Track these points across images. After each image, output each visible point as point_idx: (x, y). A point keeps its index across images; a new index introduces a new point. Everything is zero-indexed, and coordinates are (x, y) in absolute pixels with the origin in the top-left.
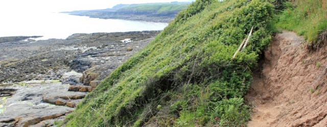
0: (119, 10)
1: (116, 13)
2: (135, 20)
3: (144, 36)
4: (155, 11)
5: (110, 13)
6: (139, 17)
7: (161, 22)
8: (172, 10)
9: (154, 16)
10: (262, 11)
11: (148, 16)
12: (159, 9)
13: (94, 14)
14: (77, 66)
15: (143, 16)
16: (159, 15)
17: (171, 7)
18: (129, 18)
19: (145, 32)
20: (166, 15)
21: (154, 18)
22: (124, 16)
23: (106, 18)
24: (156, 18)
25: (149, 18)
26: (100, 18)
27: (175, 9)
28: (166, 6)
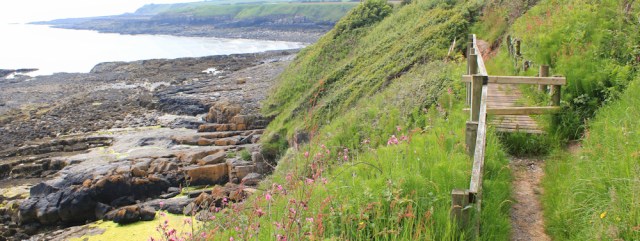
0: (157, 17)
1: (151, 23)
2: (192, 35)
3: (240, 63)
4: (229, 17)
5: (140, 22)
6: (200, 29)
7: (244, 37)
8: (263, 14)
9: (228, 26)
10: (461, 26)
11: (216, 28)
12: (237, 13)
13: (106, 24)
14: (173, 106)
15: (208, 28)
16: (238, 25)
17: (262, 9)
18: (179, 31)
19: (237, 55)
20: (251, 25)
21: (230, 31)
22: (168, 28)
23: (133, 33)
24: (234, 30)
25: (219, 31)
26: (122, 33)
27: (268, 13)
28: (250, 8)
